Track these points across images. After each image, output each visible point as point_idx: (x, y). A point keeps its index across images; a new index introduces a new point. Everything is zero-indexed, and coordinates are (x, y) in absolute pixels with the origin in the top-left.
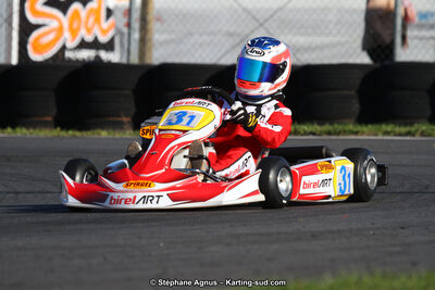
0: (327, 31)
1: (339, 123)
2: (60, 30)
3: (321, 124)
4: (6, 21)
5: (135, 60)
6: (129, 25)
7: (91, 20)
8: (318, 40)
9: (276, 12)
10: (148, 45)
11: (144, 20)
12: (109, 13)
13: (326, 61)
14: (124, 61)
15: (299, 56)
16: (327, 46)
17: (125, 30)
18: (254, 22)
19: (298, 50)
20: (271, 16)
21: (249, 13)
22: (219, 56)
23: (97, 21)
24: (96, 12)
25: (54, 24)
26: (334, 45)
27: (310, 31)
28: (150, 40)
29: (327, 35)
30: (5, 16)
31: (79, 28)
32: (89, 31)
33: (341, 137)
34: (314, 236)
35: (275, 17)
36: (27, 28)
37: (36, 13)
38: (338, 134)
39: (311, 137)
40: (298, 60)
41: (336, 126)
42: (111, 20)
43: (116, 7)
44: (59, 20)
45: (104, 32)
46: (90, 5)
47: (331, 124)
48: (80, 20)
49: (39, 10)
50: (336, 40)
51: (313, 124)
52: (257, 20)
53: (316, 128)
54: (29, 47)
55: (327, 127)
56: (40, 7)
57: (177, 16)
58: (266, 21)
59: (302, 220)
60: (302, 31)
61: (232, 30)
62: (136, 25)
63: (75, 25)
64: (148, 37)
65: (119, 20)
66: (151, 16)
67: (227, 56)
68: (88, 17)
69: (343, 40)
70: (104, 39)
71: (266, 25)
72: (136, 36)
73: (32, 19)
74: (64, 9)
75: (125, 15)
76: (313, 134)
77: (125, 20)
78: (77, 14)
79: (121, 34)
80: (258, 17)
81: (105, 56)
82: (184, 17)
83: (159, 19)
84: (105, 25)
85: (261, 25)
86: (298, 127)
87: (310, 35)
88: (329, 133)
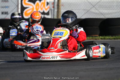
0: (114, 8)
1: (117, 36)
2: (33, 9)
3: (112, 36)
4: (17, 6)
5: (55, 17)
6: (54, 7)
7: (42, 6)
8: (111, 11)
9: (98, 3)
10: (59, 13)
11: (58, 5)
12: (48, 4)
13: (113, 17)
14: (52, 18)
15: (105, 16)
16: (114, 13)
17: (53, 9)
18: (91, 6)
19: (105, 14)
20: (97, 4)
21: (90, 3)
22: (81, 16)
23: (44, 6)
24: (44, 3)
25: (31, 7)
26: (116, 13)
27: (109, 8)
28: (60, 11)
29: (114, 10)
30: (17, 4)
31: (39, 8)
32: (42, 9)
33: (118, 40)
34: (111, 69)
35: (98, 4)
36: (23, 8)
37: (26, 4)
38: (117, 39)
39: (109, 40)
40: (105, 17)
41: (117, 37)
42: (48, 6)
43: (50, 2)
44: (33, 6)
45: (46, 9)
46: (42, 1)
47: (115, 36)
48: (39, 6)
49: (26, 3)
50: (116, 11)
51: (110, 36)
52: (92, 5)
53: (110, 37)
54: (24, 14)
55: (114, 37)
56: (27, 2)
57: (68, 4)
58: (95, 5)
59: (107, 64)
60: (106, 8)
61: (85, 9)
62: (56, 7)
63: (37, 7)
64: (60, 10)
65: (51, 6)
66: (60, 4)
67: (83, 16)
68: (41, 5)
69: (119, 11)
70: (46, 12)
71: (95, 6)
72: (56, 10)
73: (25, 6)
74: (34, 2)
75: (52, 4)
76: (110, 39)
77: (52, 6)
78: (38, 4)
79: (51, 10)
80: (93, 4)
81: (46, 16)
82: (70, 4)
83: (62, 5)
84: (46, 7)
85: (94, 6)
86: (105, 37)
87: (108, 10)
88: (115, 39)
